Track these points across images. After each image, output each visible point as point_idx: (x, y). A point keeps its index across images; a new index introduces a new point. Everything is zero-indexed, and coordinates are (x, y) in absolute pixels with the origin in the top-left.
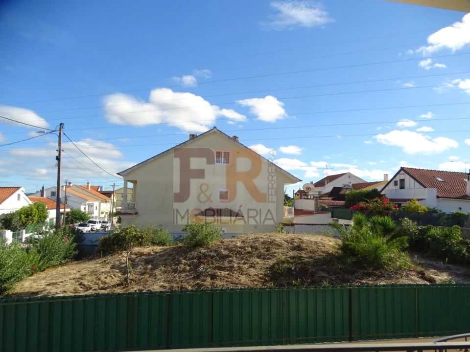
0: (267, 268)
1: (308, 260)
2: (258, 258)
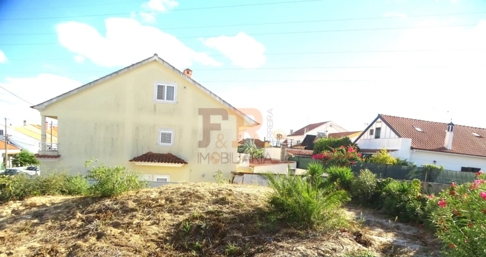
1: (227, 216)
2: (169, 213)
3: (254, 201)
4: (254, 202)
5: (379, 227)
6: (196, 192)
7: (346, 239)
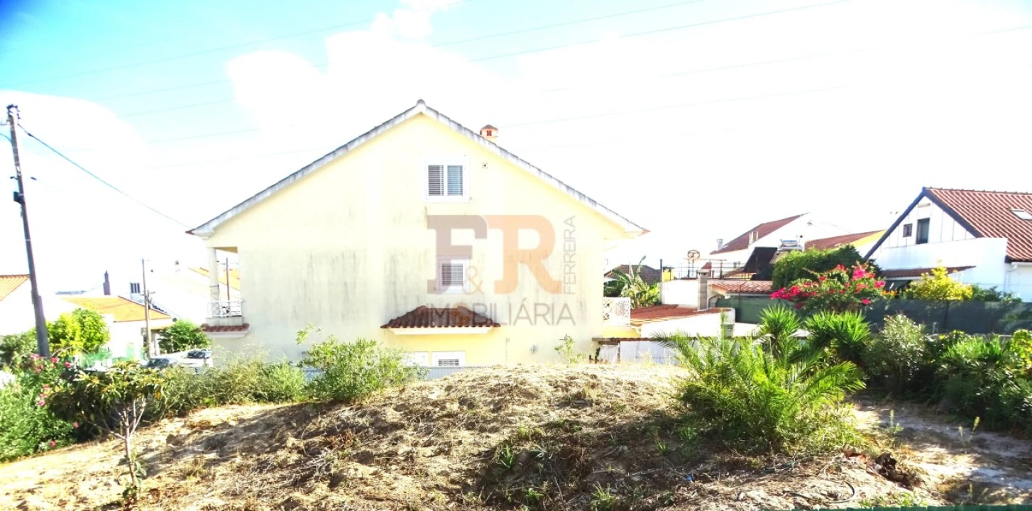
0: (479, 454)
1: (591, 430)
2: (469, 429)
3: (646, 398)
4: (646, 400)
5: (937, 443)
6: (522, 384)
7: (857, 471)
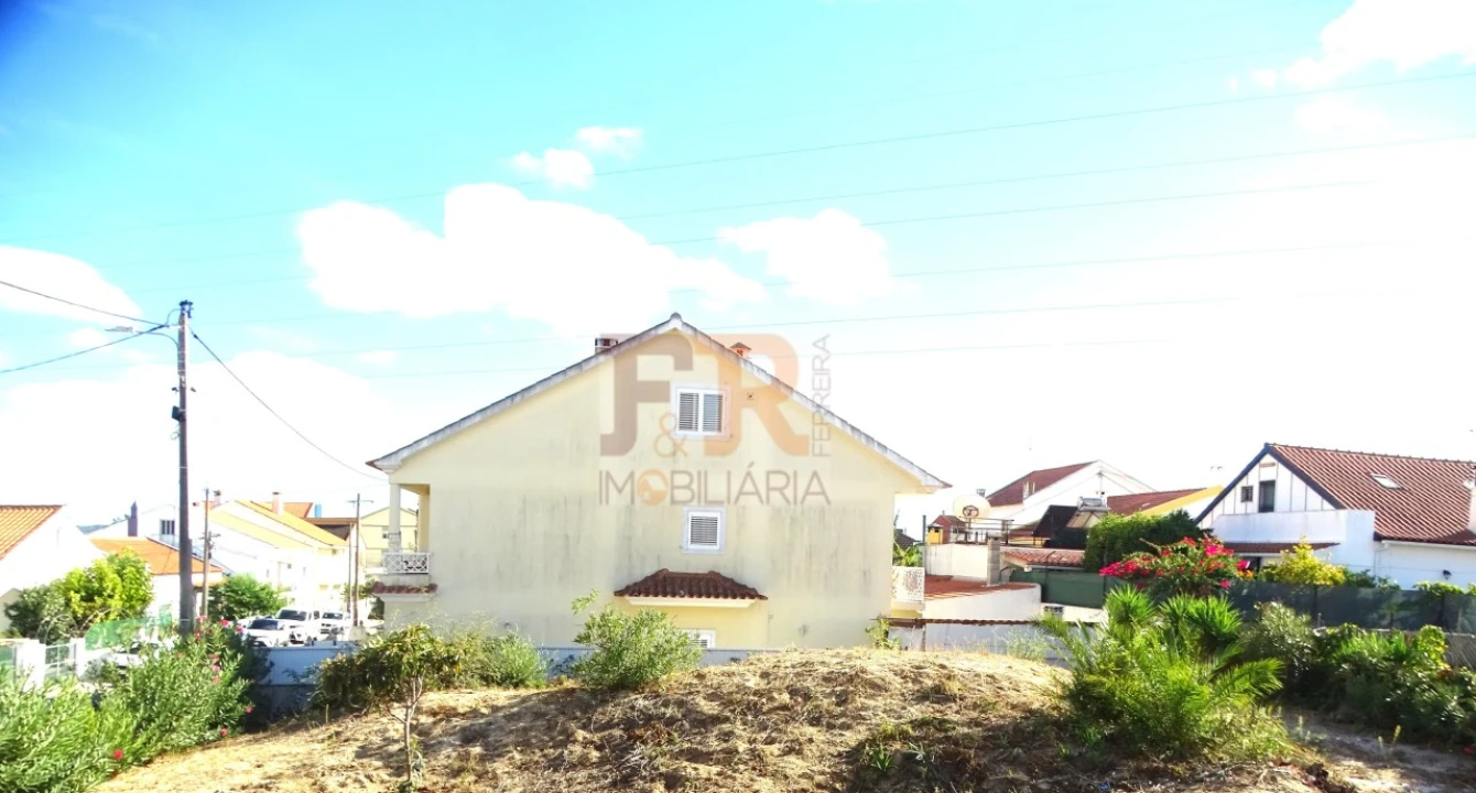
0: (840, 755)
1: (966, 730)
2: (813, 725)
3: (1014, 693)
4: (1014, 697)
6: (863, 672)
